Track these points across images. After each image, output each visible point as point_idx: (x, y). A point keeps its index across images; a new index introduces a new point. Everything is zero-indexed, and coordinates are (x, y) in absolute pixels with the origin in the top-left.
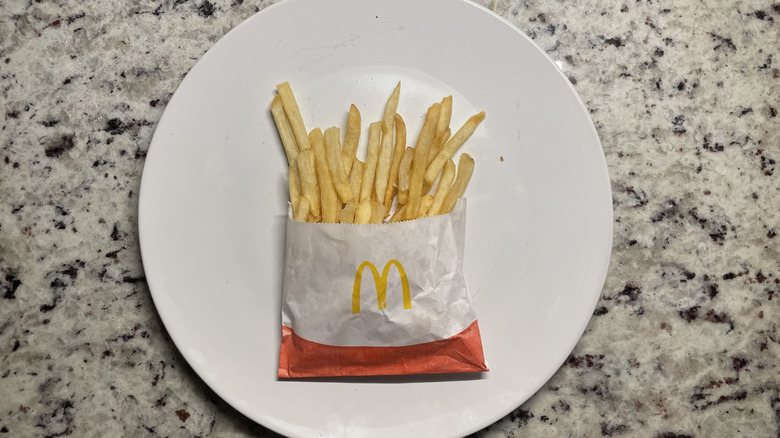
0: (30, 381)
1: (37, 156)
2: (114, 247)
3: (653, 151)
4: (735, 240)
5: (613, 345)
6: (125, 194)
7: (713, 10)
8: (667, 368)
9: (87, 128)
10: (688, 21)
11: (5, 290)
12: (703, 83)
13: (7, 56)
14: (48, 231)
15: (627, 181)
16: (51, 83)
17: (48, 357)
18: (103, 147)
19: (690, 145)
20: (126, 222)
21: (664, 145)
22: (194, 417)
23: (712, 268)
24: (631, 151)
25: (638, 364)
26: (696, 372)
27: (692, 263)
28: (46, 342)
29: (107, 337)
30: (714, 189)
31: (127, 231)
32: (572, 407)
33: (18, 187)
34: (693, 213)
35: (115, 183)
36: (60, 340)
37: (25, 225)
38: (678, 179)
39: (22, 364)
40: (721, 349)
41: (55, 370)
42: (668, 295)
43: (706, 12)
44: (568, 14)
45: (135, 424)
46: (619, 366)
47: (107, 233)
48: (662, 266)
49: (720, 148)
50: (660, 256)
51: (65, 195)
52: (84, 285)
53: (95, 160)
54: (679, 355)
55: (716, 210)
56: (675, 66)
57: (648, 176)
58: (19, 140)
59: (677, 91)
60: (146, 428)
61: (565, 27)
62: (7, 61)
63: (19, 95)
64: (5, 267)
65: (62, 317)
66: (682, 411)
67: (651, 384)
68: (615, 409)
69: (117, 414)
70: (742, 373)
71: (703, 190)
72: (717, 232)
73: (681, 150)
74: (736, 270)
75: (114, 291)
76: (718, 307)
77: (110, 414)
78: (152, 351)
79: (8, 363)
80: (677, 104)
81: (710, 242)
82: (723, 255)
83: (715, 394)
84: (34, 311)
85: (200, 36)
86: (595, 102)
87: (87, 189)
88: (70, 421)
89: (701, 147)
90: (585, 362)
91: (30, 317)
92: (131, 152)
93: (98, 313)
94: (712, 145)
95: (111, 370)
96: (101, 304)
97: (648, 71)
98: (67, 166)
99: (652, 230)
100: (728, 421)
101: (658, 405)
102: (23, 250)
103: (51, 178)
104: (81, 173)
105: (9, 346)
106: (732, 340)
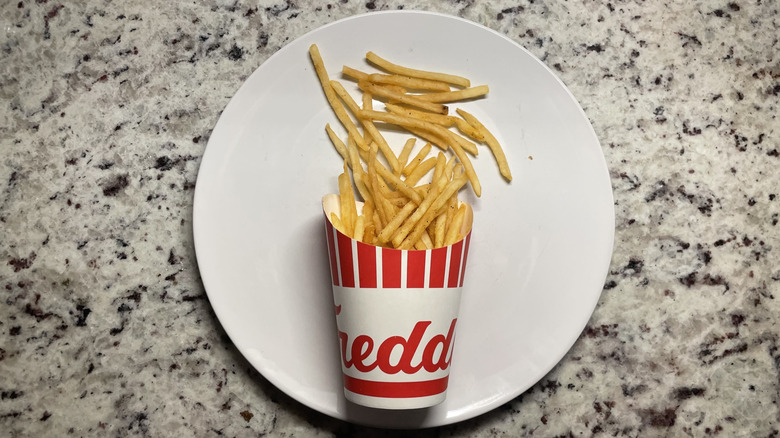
1: (96, 196)
2: (171, 270)
5: (624, 314)
7: (677, 13)
8: (675, 330)
9: (139, 167)
10: (657, 24)
11: (77, 319)
12: (677, 76)
13: (62, 111)
14: (111, 262)
16: (103, 131)
17: (121, 376)
18: (154, 183)
19: (672, 131)
20: (181, 247)
21: (649, 133)
22: (257, 416)
23: (703, 237)
24: (621, 141)
25: (649, 329)
26: (700, 331)
28: (117, 362)
30: (697, 168)
31: (182, 255)
32: (595, 373)
33: (81, 226)
34: (681, 190)
35: (166, 214)
36: (130, 359)
38: (665, 162)
39: (97, 384)
40: (720, 308)
41: (128, 387)
42: (668, 265)
43: (672, 15)
44: (552, 28)
46: (631, 333)
47: (164, 258)
48: (660, 239)
49: (698, 132)
50: (657, 231)
51: (124, 229)
52: (148, 307)
54: (684, 317)
55: (701, 186)
56: (650, 63)
57: (638, 162)
58: (79, 184)
59: (655, 85)
60: (215, 431)
61: (551, 40)
62: (63, 115)
63: (75, 144)
64: (75, 298)
65: (130, 338)
66: (692, 368)
67: (662, 346)
68: (632, 372)
69: (187, 421)
70: (741, 328)
71: (688, 169)
72: (704, 205)
73: (664, 136)
74: (725, 237)
76: (713, 272)
77: (181, 422)
78: (216, 359)
79: (85, 385)
80: (656, 96)
82: (712, 225)
83: (720, 349)
84: (104, 335)
85: (232, 77)
86: (585, 101)
87: (143, 221)
89: (682, 132)
90: (601, 332)
91: (101, 341)
92: (180, 185)
93: (163, 331)
94: (691, 129)
96: (165, 323)
97: (627, 71)
98: (124, 203)
99: (648, 209)
100: (734, 372)
102: (91, 281)
103: (110, 215)
104: (137, 208)
105: (85, 369)
106: (729, 299)
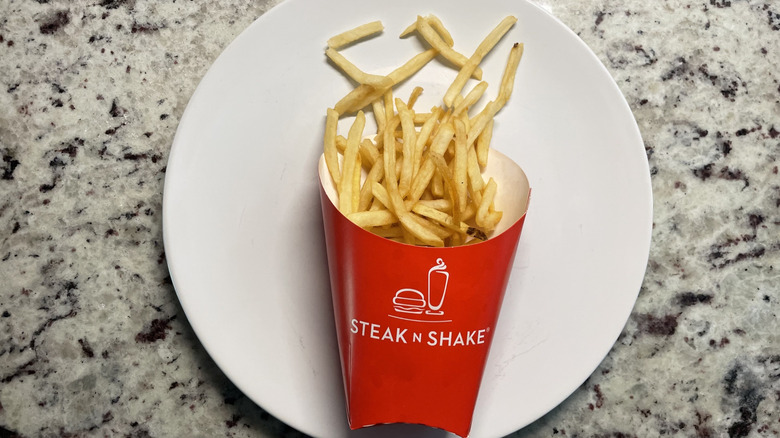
0: (33, 262)
3: (660, 9)
4: (746, 96)
6: (123, 69)
15: (636, 40)
27: (705, 121)
29: (110, 215)
37: (21, 104)
45: (142, 303)
53: (91, 35)
75: (115, 169)
81: (721, 98)
88: (74, 302)
95: (115, 249)
101: (675, 265)
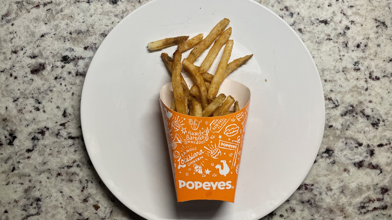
1: (26, 73)
2: (64, 121)
5: (318, 179)
7: (376, 7)
8: (346, 192)
9: (51, 60)
10: (363, 12)
11: (8, 141)
12: (370, 45)
13: (13, 22)
14: (31, 112)
16: (34, 37)
17: (29, 176)
18: (59, 70)
19: (362, 76)
20: (70, 108)
21: (348, 76)
22: (102, 208)
23: (371, 141)
24: (331, 79)
25: (331, 190)
26: (361, 195)
28: (28, 168)
30: (374, 100)
31: (70, 113)
32: (296, 210)
33: (16, 89)
34: (362, 112)
35: (65, 88)
36: (35, 167)
38: (355, 94)
39: (16, 178)
40: (375, 183)
41: (33, 182)
42: (348, 154)
43: (372, 8)
44: (300, 7)
46: (321, 190)
47: (60, 113)
48: (346, 139)
49: (377, 79)
50: (345, 134)
51: (40, 94)
52: (48, 139)
54: (353, 185)
55: (375, 111)
56: (355, 35)
57: (340, 92)
58: (17, 65)
59: (356, 48)
60: (78, 213)
61: (299, 14)
62: (13, 25)
63: (18, 42)
64: (9, 129)
65: (37, 155)
66: (354, 215)
67: (338, 200)
68: (318, 212)
69: (63, 205)
70: (386, 196)
71: (368, 100)
72: (375, 122)
73: (357, 79)
74: (384, 142)
76: (374, 161)
78: (83, 173)
79: (9, 178)
80: (357, 55)
82: (378, 134)
83: (371, 206)
84: (23, 152)
85: (110, 14)
86: (313, 53)
87: (51, 91)
89: (368, 78)
90: (304, 187)
91: (21, 155)
92: (73, 73)
93: (55, 154)
94: (374, 77)
96: (57, 149)
97: (341, 38)
98: (41, 79)
99: (341, 120)
102: (18, 121)
103: (33, 85)
104: (48, 83)
105: (10, 169)
106: (381, 179)
